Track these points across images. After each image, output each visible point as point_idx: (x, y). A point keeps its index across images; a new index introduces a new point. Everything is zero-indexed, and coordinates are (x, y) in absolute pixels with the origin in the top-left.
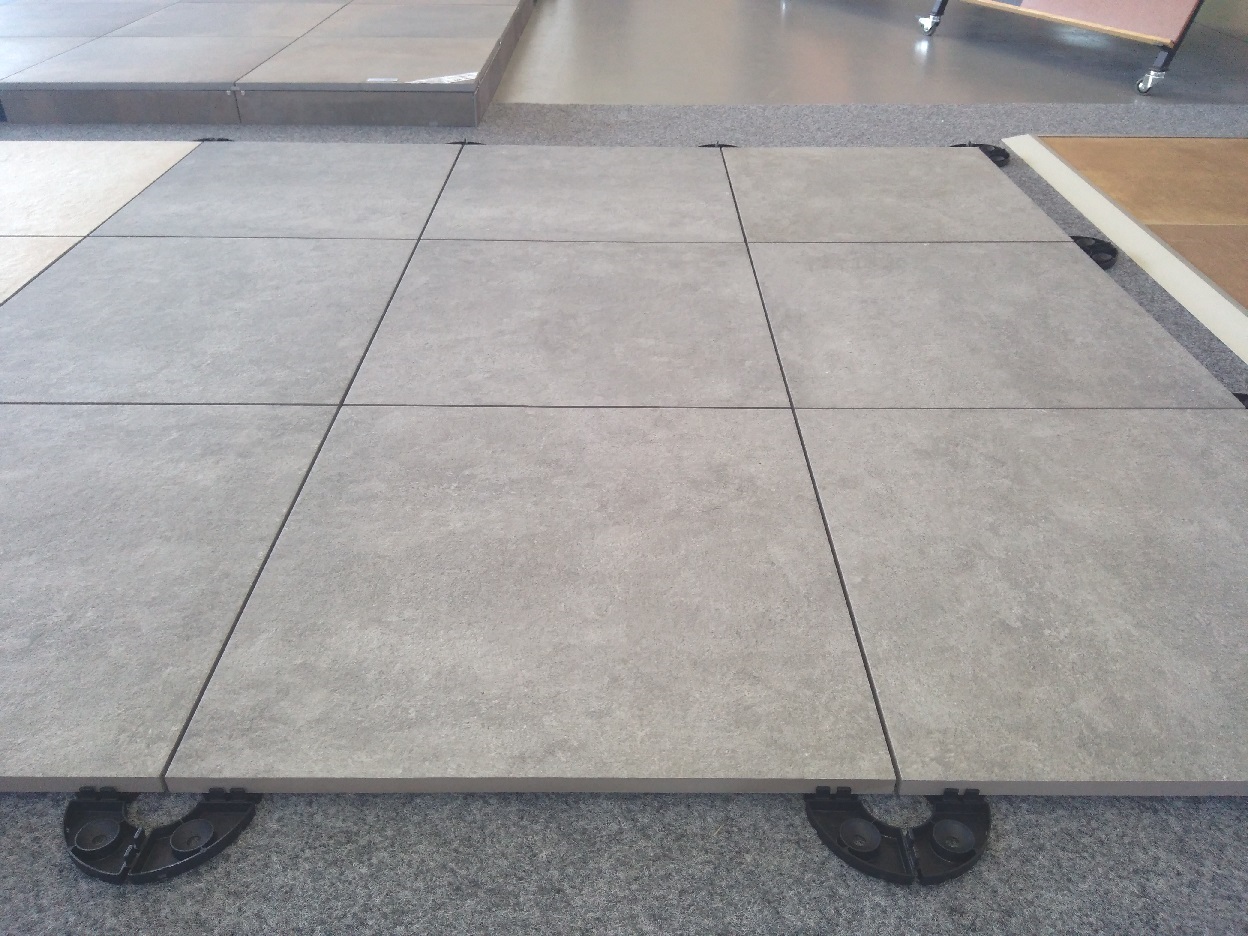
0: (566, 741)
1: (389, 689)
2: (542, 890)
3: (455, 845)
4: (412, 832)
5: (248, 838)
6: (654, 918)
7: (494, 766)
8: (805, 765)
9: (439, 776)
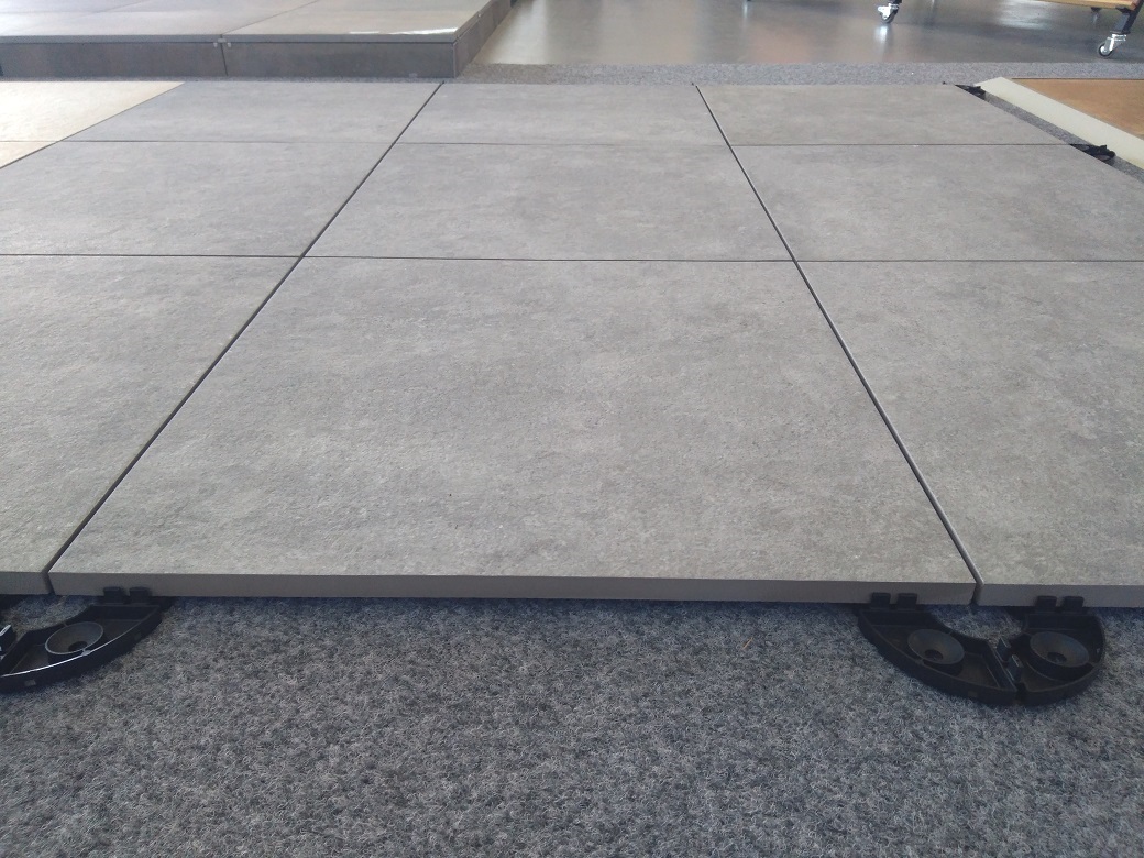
0: (552, 541)
1: (335, 491)
2: (522, 706)
3: (412, 655)
4: (357, 642)
5: (151, 646)
6: (671, 739)
7: (462, 564)
8: (857, 567)
9: (393, 573)
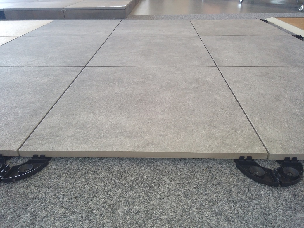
0: (153, 142)
1: (95, 129)
2: (145, 186)
3: (115, 173)
4: (101, 169)
5: (45, 170)
6: (185, 196)
7: (129, 148)
8: (235, 149)
9: (110, 151)
